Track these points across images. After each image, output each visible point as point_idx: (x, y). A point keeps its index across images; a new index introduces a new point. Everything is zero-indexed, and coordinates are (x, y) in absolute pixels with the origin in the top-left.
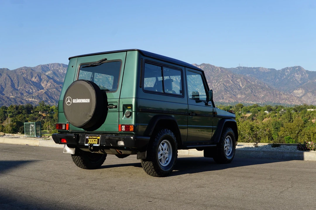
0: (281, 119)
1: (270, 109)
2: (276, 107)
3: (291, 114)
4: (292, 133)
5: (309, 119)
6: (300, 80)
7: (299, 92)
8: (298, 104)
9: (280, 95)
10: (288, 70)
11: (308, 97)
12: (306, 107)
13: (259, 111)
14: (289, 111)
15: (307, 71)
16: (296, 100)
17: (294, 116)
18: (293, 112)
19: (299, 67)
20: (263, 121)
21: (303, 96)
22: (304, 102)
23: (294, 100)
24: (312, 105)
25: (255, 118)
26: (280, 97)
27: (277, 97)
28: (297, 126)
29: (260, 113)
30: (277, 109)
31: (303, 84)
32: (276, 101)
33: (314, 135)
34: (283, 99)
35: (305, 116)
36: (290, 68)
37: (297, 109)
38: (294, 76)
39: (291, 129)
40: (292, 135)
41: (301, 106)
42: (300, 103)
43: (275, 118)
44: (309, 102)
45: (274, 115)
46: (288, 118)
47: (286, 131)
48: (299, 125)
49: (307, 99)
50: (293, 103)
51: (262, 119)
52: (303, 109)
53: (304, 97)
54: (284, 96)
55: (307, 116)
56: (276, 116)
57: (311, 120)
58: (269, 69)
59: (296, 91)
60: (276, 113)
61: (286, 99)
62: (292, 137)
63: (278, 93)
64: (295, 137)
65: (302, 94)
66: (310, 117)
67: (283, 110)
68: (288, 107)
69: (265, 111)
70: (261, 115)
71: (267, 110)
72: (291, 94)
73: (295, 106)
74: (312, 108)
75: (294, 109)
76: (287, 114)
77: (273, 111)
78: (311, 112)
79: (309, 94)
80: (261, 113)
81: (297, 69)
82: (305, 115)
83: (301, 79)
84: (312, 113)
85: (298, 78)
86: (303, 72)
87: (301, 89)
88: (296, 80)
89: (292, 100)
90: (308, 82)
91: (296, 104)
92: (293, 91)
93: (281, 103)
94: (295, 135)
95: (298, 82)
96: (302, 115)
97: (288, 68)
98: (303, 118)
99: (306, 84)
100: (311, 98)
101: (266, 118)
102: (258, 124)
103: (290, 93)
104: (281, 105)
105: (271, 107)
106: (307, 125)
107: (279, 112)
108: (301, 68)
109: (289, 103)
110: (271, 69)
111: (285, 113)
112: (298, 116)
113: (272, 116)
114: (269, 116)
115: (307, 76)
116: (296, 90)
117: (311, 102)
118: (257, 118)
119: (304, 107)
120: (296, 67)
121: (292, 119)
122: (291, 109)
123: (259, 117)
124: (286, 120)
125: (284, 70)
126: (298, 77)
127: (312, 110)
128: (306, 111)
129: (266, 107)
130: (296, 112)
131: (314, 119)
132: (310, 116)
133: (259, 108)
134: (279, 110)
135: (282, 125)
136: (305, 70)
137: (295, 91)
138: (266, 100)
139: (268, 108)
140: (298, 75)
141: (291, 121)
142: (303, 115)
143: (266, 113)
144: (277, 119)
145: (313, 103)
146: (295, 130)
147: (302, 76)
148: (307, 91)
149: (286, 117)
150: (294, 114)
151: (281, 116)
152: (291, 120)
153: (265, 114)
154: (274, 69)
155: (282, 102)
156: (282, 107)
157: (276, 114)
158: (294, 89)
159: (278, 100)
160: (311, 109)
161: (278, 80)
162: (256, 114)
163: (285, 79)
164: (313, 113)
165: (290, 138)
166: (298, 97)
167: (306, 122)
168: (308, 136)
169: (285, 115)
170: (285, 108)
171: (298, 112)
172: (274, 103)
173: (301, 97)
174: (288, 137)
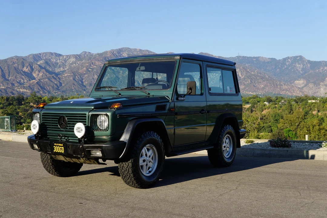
0: (281, 110)
1: (270, 101)
2: (276, 99)
3: (291, 105)
4: (292, 126)
5: (310, 111)
6: (301, 70)
7: (300, 83)
8: (299, 95)
9: (281, 85)
10: (289, 60)
11: (310, 88)
12: (307, 98)
13: (258, 102)
14: (289, 102)
15: (309, 61)
16: (298, 90)
17: (294, 107)
18: (293, 103)
19: (301, 57)
20: (262, 112)
21: (305, 86)
22: (306, 93)
23: (295, 91)
24: (313, 96)
25: (254, 109)
26: (280, 88)
27: (278, 88)
28: (297, 118)
29: (259, 104)
30: (278, 100)
31: (304, 74)
32: (276, 92)
33: (313, 128)
34: (284, 90)
35: (306, 108)
36: (291, 58)
37: (298, 100)
38: (295, 66)
39: (290, 121)
40: (292, 127)
41: (302, 97)
42: (301, 94)
43: (274, 109)
44: (310, 93)
45: (273, 106)
46: (288, 110)
47: (286, 123)
48: (299, 117)
49: (309, 90)
50: (294, 94)
51: (262, 111)
52: (304, 100)
53: (305, 88)
54: (285, 86)
55: (308, 107)
56: (276, 107)
57: (312, 112)
58: (269, 58)
59: (298, 82)
60: (276, 104)
61: (287, 90)
62: (291, 129)
63: (279, 83)
64: (295, 129)
65: (303, 85)
66: (311, 109)
67: (283, 101)
68: (288, 98)
69: (265, 102)
70: (261, 107)
71: (267, 101)
72: (292, 85)
73: (296, 98)
74: (314, 99)
75: (295, 101)
76: (287, 105)
77: (273, 103)
78: (312, 103)
79: (311, 84)
80: (261, 104)
81: (299, 58)
82: (306, 106)
83: (303, 69)
84: (313, 105)
85: (299, 68)
86: (305, 62)
87: (302, 79)
88: (297, 70)
89: (293, 91)
90: (309, 72)
91: (297, 95)
92: (294, 81)
93: (281, 94)
94: (295, 127)
95: (299, 72)
96: (302, 107)
97: (288, 57)
98: (304, 109)
99: (308, 75)
100: (313, 89)
101: (265, 109)
102: (257, 115)
103: (291, 83)
104: (282, 96)
105: (271, 98)
106: (308, 117)
107: (279, 103)
108: (302, 58)
109: (289, 94)
110: (271, 59)
111: (285, 104)
112: (299, 108)
113: (271, 107)
114: (269, 108)
115: (309, 66)
116: (298, 80)
117: (313, 92)
118: (257, 109)
119: (305, 98)
120: (298, 57)
121: (293, 110)
122: (292, 100)
123: (259, 108)
124: (287, 112)
125: (285, 60)
126: (299, 66)
127: (314, 101)
128: (307, 102)
129: (266, 98)
130: (296, 104)
131: (315, 110)
132: (312, 107)
133: (258, 99)
134: (279, 102)
135: (282, 117)
136: (306, 60)
137: (296, 82)
138: (266, 91)
139: (268, 99)
140: (300, 65)
141: (292, 113)
142: (304, 106)
143: (266, 104)
144: (277, 110)
145: (315, 94)
146: (295, 122)
147: (303, 66)
148: (308, 82)
149: (286, 109)
150: (294, 106)
151: (281, 107)
152: (291, 111)
153: (265, 106)
154: (275, 59)
155: (283, 93)
156: (282, 98)
157: (276, 106)
158: (295, 80)
159: (278, 91)
160: (312, 101)
161: (278, 70)
162: (255, 106)
163: (286, 68)
164: (315, 105)
165: (289, 131)
166: (299, 88)
167: (307, 113)
168: (307, 128)
169: (285, 106)
170: (286, 99)
171: (299, 103)
172: (275, 94)
173: (303, 88)
174: (288, 129)
